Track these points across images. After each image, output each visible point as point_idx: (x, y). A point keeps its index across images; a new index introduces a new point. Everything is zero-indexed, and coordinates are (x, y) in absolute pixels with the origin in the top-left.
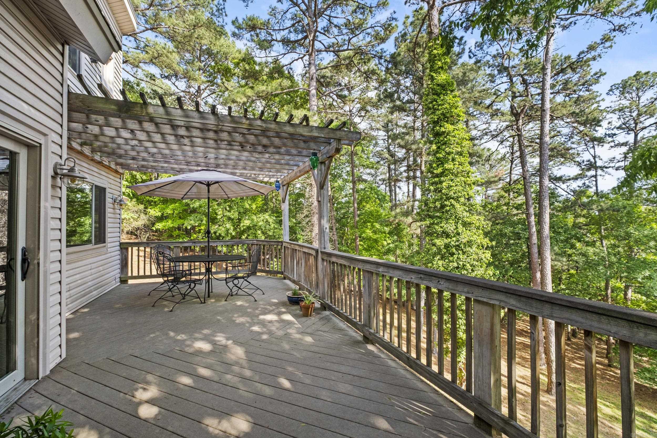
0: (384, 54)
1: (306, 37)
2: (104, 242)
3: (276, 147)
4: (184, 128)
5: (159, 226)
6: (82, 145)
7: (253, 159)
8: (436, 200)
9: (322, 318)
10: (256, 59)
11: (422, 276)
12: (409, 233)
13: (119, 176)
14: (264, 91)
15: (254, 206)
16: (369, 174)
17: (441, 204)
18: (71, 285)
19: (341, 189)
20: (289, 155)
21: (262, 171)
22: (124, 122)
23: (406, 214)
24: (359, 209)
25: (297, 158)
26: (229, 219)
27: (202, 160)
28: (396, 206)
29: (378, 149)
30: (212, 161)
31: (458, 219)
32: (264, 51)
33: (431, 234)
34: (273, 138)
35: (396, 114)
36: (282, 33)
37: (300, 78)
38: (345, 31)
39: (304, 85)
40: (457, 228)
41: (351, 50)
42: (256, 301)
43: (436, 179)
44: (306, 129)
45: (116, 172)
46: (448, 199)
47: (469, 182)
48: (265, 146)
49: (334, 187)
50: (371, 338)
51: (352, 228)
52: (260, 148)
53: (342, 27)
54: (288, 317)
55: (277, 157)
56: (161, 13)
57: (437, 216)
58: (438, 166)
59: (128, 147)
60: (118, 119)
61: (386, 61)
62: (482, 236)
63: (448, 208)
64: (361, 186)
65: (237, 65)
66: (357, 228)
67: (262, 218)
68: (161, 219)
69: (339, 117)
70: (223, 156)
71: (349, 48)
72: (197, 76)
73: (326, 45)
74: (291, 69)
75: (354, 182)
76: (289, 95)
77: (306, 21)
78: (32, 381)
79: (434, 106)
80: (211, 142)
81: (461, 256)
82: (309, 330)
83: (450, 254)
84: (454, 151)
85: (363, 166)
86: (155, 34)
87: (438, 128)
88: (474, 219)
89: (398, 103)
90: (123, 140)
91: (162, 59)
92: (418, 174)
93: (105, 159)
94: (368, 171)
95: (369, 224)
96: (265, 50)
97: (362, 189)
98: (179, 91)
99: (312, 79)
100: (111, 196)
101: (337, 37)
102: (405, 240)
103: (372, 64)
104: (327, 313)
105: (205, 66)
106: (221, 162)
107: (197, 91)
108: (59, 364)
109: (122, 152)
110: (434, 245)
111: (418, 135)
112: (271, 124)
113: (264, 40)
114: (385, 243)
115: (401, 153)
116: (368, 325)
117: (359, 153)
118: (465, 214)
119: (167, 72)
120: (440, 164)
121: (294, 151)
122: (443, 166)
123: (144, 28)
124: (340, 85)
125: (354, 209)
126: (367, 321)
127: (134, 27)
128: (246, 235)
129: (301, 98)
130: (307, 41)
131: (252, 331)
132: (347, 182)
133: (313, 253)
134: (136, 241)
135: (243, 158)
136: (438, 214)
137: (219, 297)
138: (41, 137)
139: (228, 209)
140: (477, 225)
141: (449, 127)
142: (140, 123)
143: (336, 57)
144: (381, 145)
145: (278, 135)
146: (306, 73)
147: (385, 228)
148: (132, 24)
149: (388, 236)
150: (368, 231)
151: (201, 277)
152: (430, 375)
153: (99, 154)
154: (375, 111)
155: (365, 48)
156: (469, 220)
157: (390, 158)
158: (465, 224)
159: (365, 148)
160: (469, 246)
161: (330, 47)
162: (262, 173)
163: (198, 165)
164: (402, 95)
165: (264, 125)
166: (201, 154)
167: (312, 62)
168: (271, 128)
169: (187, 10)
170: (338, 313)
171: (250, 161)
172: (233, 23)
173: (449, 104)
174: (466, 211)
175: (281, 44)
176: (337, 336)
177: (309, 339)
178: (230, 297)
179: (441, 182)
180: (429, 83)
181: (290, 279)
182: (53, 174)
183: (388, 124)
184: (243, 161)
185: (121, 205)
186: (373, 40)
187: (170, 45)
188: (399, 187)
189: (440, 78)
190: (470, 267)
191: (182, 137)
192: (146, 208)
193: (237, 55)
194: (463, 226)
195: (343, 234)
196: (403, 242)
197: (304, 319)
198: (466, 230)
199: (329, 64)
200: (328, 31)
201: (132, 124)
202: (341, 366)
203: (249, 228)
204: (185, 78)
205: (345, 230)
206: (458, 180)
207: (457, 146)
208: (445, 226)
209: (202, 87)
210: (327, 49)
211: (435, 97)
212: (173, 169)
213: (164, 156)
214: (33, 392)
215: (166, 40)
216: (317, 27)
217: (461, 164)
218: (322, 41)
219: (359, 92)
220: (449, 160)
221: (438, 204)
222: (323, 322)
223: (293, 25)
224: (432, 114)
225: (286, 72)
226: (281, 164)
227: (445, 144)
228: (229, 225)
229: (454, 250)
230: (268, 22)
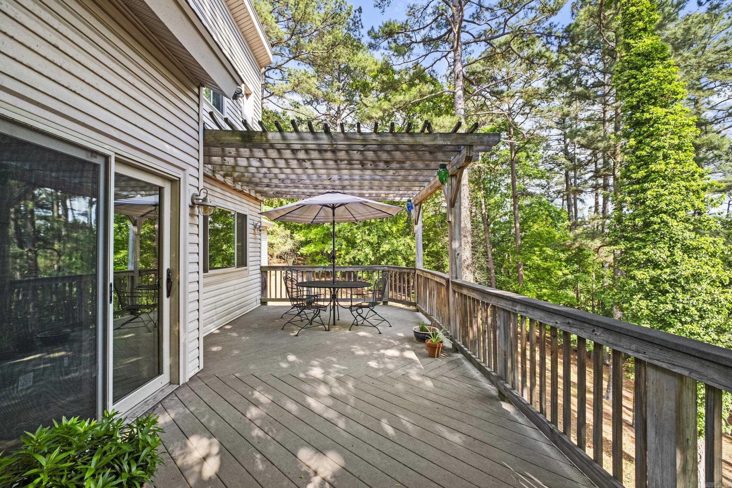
0: (554, 30)
1: (450, 31)
2: (246, 266)
3: (399, 162)
4: (303, 152)
5: (304, 250)
6: (224, 176)
7: (378, 177)
8: (635, 217)
9: (451, 362)
10: (395, 68)
11: (571, 321)
12: (598, 261)
13: (259, 203)
14: (401, 101)
15: (394, 229)
16: (538, 185)
17: (644, 221)
18: (217, 304)
19: (499, 206)
20: (416, 170)
21: (390, 190)
22: (251, 151)
23: (592, 235)
24: (522, 230)
25: (426, 173)
26: (369, 243)
27: (327, 182)
28: (575, 225)
29: (550, 153)
30: (337, 182)
31: (675, 242)
32: (401, 57)
33: (628, 263)
34: (393, 152)
35: (576, 105)
36: (423, 32)
37: (444, 80)
38: (499, 13)
39: (449, 87)
40: (672, 255)
41: (507, 33)
42: (380, 333)
43: (637, 187)
44: (428, 138)
45: (256, 199)
46: (656, 213)
47: (694, 188)
48: (387, 162)
49: (489, 205)
50: (506, 395)
51: (514, 253)
52: (382, 165)
53: (496, 9)
54: (411, 355)
55: (403, 173)
56: (302, 40)
57: (638, 238)
58: (639, 168)
59: (261, 175)
60: (246, 149)
61: (557, 37)
62: (720, 267)
63: (656, 227)
64: (525, 202)
65: (375, 77)
66: (519, 253)
67: (403, 242)
68: (307, 243)
69: (494, 118)
70: (347, 177)
71: (506, 31)
72: (336, 97)
73: (475, 34)
74: (434, 71)
75: (515, 197)
76: (432, 101)
77: (450, 12)
78: (174, 386)
79: (630, 85)
80: (331, 163)
81: (680, 296)
82: (432, 374)
83: (660, 291)
84: (667, 145)
85: (530, 176)
86: (297, 62)
87: (638, 115)
88: (706, 241)
89: (578, 89)
90: (254, 169)
91: (304, 85)
92: (611, 181)
93: (245, 188)
94: (537, 181)
95: (536, 249)
96: (403, 56)
97: (527, 205)
98: (320, 115)
99: (458, 78)
100: (252, 222)
101: (489, 22)
102: (590, 270)
103: (538, 47)
104: (460, 356)
105: (344, 85)
106: (346, 183)
107: (337, 112)
108: (197, 373)
109: (257, 180)
110: (633, 278)
111: (610, 128)
112: (387, 136)
113: (403, 44)
114: (560, 273)
115: (583, 155)
116: (504, 378)
117: (523, 160)
118: (687, 234)
119: (309, 97)
120: (641, 165)
121: (420, 165)
122: (647, 168)
123: (287, 59)
124: (495, 79)
125: (516, 231)
126: (503, 372)
127: (270, 59)
128: (385, 260)
129: (446, 102)
130: (452, 35)
131: (368, 366)
132: (507, 197)
133: (444, 282)
134: (285, 265)
135: (367, 177)
136: (640, 236)
137: (344, 325)
138: (180, 172)
139: (367, 232)
140: (711, 250)
141: (658, 111)
142: (265, 151)
143: (489, 46)
144: (554, 147)
145: (397, 148)
146: (451, 73)
147: (560, 254)
148: (268, 56)
149: (564, 264)
150: (535, 257)
151: (326, 304)
152: (581, 460)
153: (240, 183)
154: (546, 104)
155: (527, 27)
156: (694, 243)
157: (568, 163)
158: (687, 250)
159: (531, 153)
160: (695, 281)
161: (480, 36)
162: (391, 192)
163: (325, 188)
164: (584, 78)
165: (379, 139)
166: (325, 177)
167: (459, 58)
168: (387, 141)
169: (325, 32)
170: (470, 359)
171: (374, 180)
172: (369, 33)
173: (658, 78)
174: (689, 230)
175: (421, 45)
176: (464, 386)
177: (429, 383)
178: (354, 327)
179: (644, 191)
180: (624, 54)
181: (422, 312)
182: (191, 204)
183: (564, 120)
184: (367, 180)
185: (260, 230)
186: (539, 15)
187: (311, 71)
188: (582, 201)
189: (641, 44)
190: (696, 312)
191: (304, 160)
192: (292, 233)
193: (373, 67)
194: (684, 252)
195: (503, 261)
196: (588, 273)
197: (429, 360)
198: (690, 257)
199: (480, 56)
200: (478, 18)
201: (259, 153)
202: (461, 423)
203: (389, 253)
204: (325, 101)
205: (504, 257)
206: (675, 185)
207: (672, 136)
208: (652, 252)
209: (342, 107)
210: (477, 40)
211: (634, 72)
212: (303, 193)
213: (293, 181)
214: (174, 395)
215: (307, 65)
216: (463, 16)
217: (678, 162)
218: (470, 31)
219: (522, 85)
220: (657, 157)
221: (639, 222)
222: (451, 367)
223: (435, 20)
224: (628, 96)
225: (429, 76)
226: (409, 181)
227: (651, 135)
228: (368, 250)
229: (667, 286)
230: (406, 24)
